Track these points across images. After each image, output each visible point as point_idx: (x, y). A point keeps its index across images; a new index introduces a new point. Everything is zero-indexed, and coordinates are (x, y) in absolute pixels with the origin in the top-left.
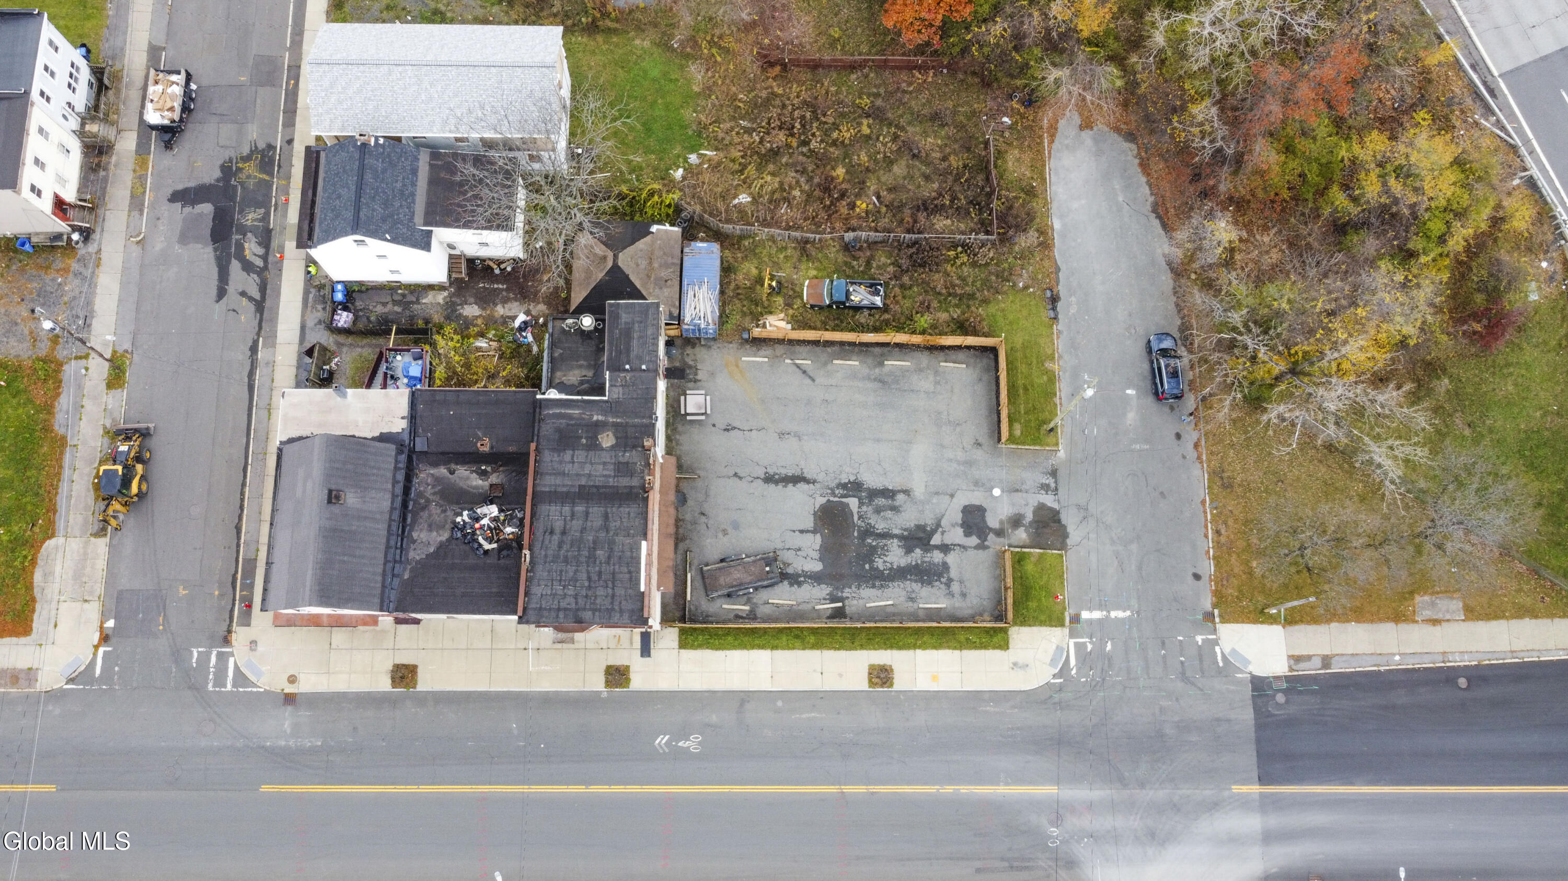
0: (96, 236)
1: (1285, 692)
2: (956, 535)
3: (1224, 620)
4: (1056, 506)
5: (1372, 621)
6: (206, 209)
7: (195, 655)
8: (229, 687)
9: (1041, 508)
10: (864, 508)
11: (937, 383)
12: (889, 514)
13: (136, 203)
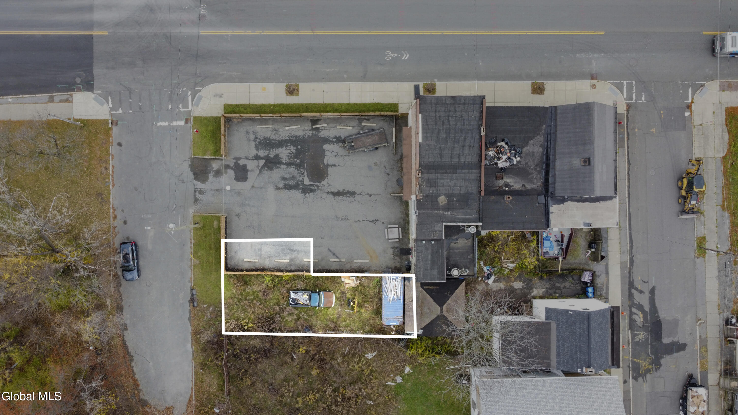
0: (723, 322)
1: (75, 84)
2: (251, 165)
3: (106, 121)
4: (196, 182)
5: (23, 121)
6: (666, 340)
7: (643, 99)
8: (625, 83)
9: (204, 180)
10: (301, 179)
11: (260, 250)
12: (287, 176)
13: (704, 343)
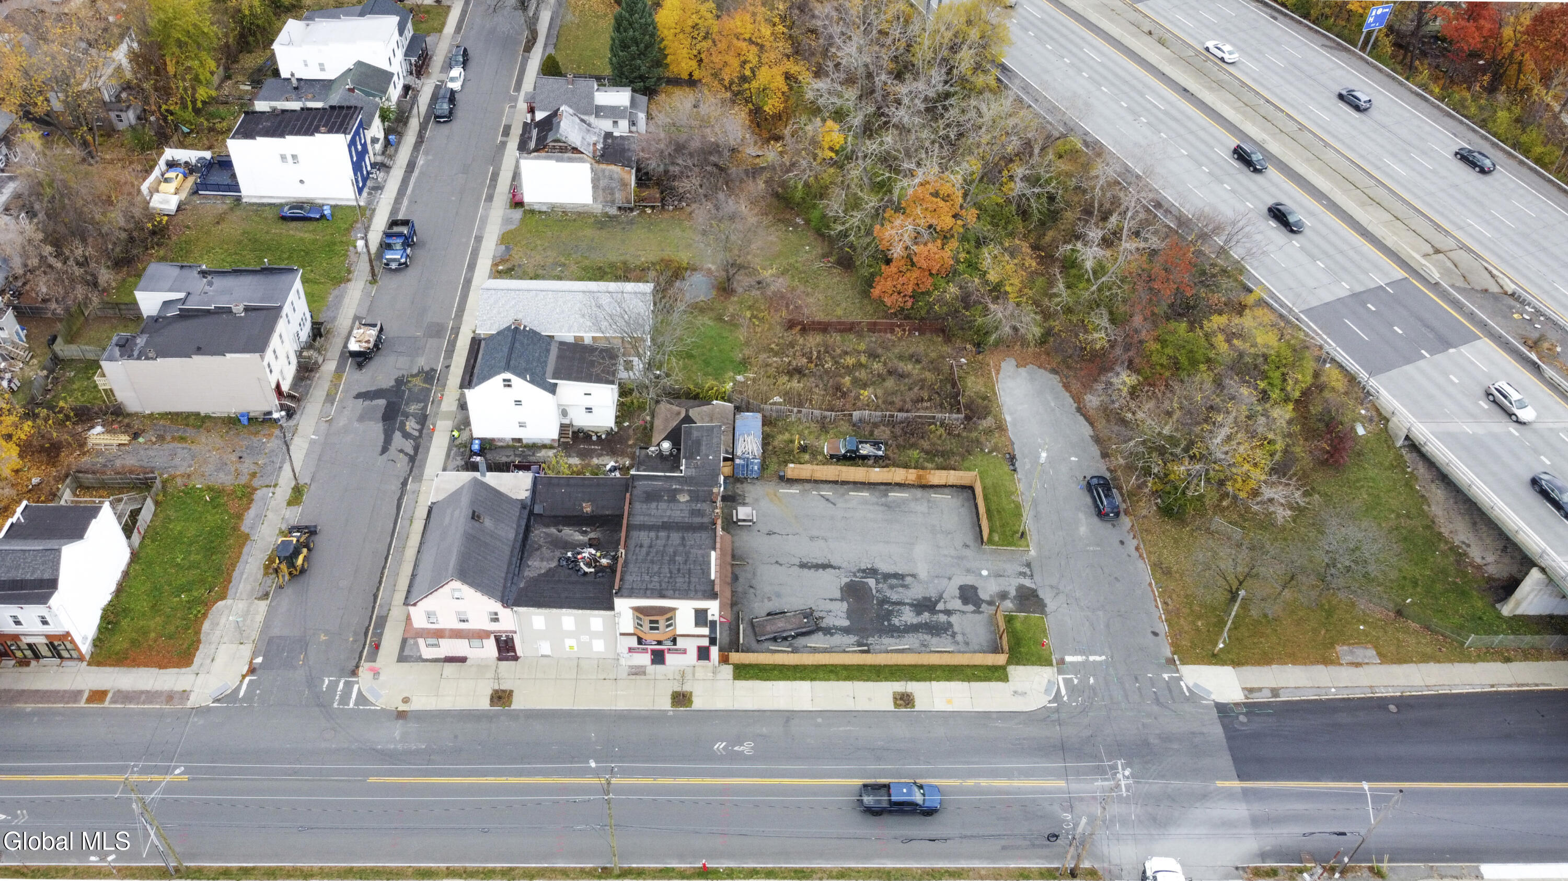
0: (297, 417)
1: (1246, 714)
2: (957, 604)
3: (1183, 662)
4: (1033, 586)
5: (1305, 664)
6: (382, 402)
7: (327, 682)
8: (351, 705)
9: (1021, 588)
10: (881, 585)
11: (930, 508)
12: (900, 589)
13: (330, 398)
